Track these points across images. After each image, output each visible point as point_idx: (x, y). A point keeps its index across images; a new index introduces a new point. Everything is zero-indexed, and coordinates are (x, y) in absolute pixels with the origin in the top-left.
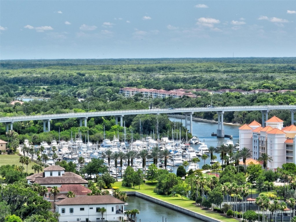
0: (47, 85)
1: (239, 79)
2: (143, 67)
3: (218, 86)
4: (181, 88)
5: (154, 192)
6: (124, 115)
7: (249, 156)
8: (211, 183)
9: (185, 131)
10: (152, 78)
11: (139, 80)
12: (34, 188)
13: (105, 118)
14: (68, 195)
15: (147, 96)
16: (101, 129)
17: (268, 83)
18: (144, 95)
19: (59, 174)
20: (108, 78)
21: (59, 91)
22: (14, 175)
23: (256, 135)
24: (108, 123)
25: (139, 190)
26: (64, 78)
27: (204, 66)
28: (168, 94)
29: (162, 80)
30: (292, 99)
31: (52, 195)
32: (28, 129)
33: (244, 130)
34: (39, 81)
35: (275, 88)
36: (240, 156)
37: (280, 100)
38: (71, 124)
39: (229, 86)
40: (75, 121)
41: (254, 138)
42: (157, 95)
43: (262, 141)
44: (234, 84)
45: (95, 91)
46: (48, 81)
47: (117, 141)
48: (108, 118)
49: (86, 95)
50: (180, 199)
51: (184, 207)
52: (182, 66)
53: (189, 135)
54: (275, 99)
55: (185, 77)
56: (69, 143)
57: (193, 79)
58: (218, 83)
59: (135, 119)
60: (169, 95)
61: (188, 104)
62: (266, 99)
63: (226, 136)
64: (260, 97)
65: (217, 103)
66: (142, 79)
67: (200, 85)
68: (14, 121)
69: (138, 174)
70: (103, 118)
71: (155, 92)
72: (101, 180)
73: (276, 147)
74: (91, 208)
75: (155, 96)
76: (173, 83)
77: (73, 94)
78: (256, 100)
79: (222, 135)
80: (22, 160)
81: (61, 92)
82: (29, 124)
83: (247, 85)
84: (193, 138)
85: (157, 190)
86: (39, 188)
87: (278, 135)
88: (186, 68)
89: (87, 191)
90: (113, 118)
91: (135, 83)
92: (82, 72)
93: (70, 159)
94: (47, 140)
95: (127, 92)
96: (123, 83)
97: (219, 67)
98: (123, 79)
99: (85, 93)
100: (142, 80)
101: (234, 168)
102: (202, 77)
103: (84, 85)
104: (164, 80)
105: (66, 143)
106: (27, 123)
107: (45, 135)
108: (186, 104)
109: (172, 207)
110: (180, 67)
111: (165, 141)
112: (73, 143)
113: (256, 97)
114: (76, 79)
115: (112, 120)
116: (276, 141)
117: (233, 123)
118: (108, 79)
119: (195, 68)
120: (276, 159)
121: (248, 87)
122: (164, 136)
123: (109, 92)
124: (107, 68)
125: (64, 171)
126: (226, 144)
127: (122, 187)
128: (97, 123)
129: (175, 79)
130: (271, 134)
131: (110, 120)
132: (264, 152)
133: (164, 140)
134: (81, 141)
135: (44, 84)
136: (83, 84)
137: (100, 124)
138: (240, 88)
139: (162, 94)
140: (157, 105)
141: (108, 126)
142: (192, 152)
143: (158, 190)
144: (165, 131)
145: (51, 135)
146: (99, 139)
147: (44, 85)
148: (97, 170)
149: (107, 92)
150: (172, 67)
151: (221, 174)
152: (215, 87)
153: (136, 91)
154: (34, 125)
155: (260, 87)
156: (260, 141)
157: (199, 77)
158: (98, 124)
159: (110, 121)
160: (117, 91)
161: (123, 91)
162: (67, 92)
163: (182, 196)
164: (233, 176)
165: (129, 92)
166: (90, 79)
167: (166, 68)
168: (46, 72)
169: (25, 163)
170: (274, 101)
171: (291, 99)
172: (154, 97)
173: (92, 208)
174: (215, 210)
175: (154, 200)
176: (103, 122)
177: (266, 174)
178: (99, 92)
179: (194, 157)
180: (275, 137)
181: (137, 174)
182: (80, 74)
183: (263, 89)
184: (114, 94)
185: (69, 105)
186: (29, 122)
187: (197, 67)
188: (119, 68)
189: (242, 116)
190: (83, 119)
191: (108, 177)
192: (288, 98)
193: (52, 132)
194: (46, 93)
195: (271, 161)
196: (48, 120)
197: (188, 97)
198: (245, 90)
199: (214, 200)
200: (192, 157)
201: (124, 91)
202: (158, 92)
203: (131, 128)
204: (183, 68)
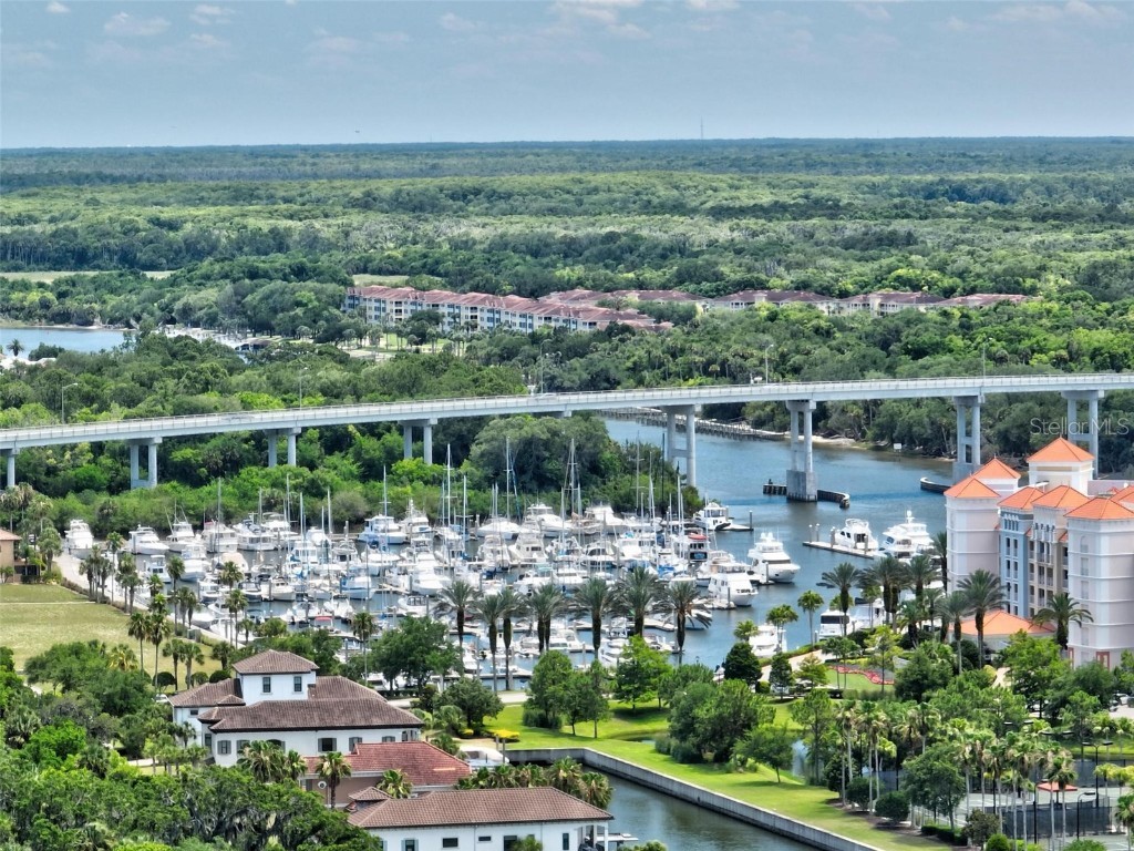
0: (42, 267)
1: (793, 247)
2: (386, 188)
3: (718, 277)
4: (577, 284)
5: (659, 750)
6: (440, 420)
7: (996, 602)
8: (910, 727)
9: (674, 481)
10: (444, 237)
11: (392, 245)
12: (254, 760)
13: (359, 430)
14: (383, 783)
15: (457, 320)
16: (351, 473)
17: (910, 265)
18: (444, 316)
19: (298, 687)
20: (274, 239)
21: (107, 297)
22: (118, 688)
23: (1017, 519)
24: (374, 450)
25: (594, 742)
26: (105, 241)
27: (623, 183)
28: (543, 315)
29: (482, 247)
30: (1037, 342)
31: (322, 785)
32: (71, 473)
33: (967, 500)
34: (10, 251)
35: (939, 283)
36: (964, 605)
37: (992, 345)
38: (233, 454)
39: (763, 276)
40: (246, 441)
41: (1007, 530)
42: (497, 316)
43: (1042, 545)
44: (781, 270)
45: (249, 298)
46: (42, 253)
47: (421, 523)
48: (371, 429)
49: (217, 314)
50: (770, 784)
51: (802, 817)
52: (538, 184)
53: (689, 495)
54: (972, 340)
55: (571, 233)
56: (239, 531)
57: (603, 242)
58: (716, 264)
59: (483, 434)
60: (546, 318)
61: (636, 358)
62: (938, 338)
63: (825, 497)
64: (913, 331)
65: (752, 355)
66: (405, 242)
67: (649, 274)
68: (20, 446)
69: (590, 682)
70: (351, 428)
71: (489, 307)
72: (452, 707)
73: (1105, 570)
74: (482, 839)
75: (489, 320)
76: (528, 258)
77: (162, 310)
78: (898, 344)
79: (808, 492)
80: (140, 628)
81: (114, 303)
82: (75, 456)
83: (829, 274)
84: (707, 508)
85: (669, 745)
86: (274, 758)
87: (1109, 522)
88: (552, 192)
89: (454, 769)
90: (389, 430)
91: (381, 260)
92: (167, 213)
93: (266, 600)
94: (155, 518)
95: (375, 304)
96: (333, 258)
97: (677, 188)
98: (331, 244)
99: (211, 307)
100: (401, 245)
101: (946, 652)
102: (637, 238)
103: (198, 273)
104: (490, 245)
105: (228, 530)
106: (65, 451)
107: (143, 501)
108: (628, 358)
109: (750, 815)
110: (529, 189)
111: (604, 522)
112: (255, 531)
113: (898, 332)
114: (151, 242)
115: (391, 438)
116: (1105, 546)
117: (824, 437)
118: (272, 242)
119: (588, 194)
120: (1103, 617)
121: (837, 281)
122: (596, 503)
123: (306, 305)
124: (251, 195)
125: (314, 673)
126: (843, 533)
127: (527, 728)
128: (330, 450)
129: (535, 242)
130: (1084, 520)
131: (379, 436)
132: (1050, 584)
133: (598, 517)
134: (286, 524)
135: (29, 264)
136: (193, 270)
137: (341, 451)
138: (803, 286)
139: (518, 315)
140: (509, 359)
141: (371, 460)
142: (734, 571)
143: (674, 742)
144: (599, 480)
145: (166, 500)
146: (349, 513)
147: (26, 269)
148: (424, 662)
149: (299, 304)
150: (499, 190)
151: (899, 675)
152: (706, 280)
153: (411, 300)
154: (94, 461)
155: (879, 281)
156: (1032, 543)
157: (625, 234)
158: (337, 453)
159: (379, 439)
160: (337, 299)
161: (358, 299)
162: (139, 303)
163: (780, 770)
164: (978, 694)
165: (383, 305)
166: (203, 243)
167: (477, 192)
168: (24, 214)
169: (149, 638)
170: (969, 347)
171: (1034, 340)
172: (484, 324)
173: (488, 839)
174: (929, 832)
175: (670, 786)
176: (351, 445)
177: (1078, 679)
178: (268, 304)
179: (743, 591)
180: (1102, 531)
181: (588, 680)
182: (157, 222)
183: (895, 288)
184: (325, 313)
185: (216, 377)
186: (73, 447)
187: (596, 190)
188: (294, 193)
189: (861, 412)
190: (279, 433)
191: (473, 694)
192: (1023, 334)
193: (167, 486)
194: (56, 306)
195: (1085, 622)
196: (151, 439)
197: (626, 329)
198: (826, 292)
199: (927, 793)
200: (737, 593)
201: (361, 300)
202: (500, 305)
203: (469, 469)
204: (545, 194)
